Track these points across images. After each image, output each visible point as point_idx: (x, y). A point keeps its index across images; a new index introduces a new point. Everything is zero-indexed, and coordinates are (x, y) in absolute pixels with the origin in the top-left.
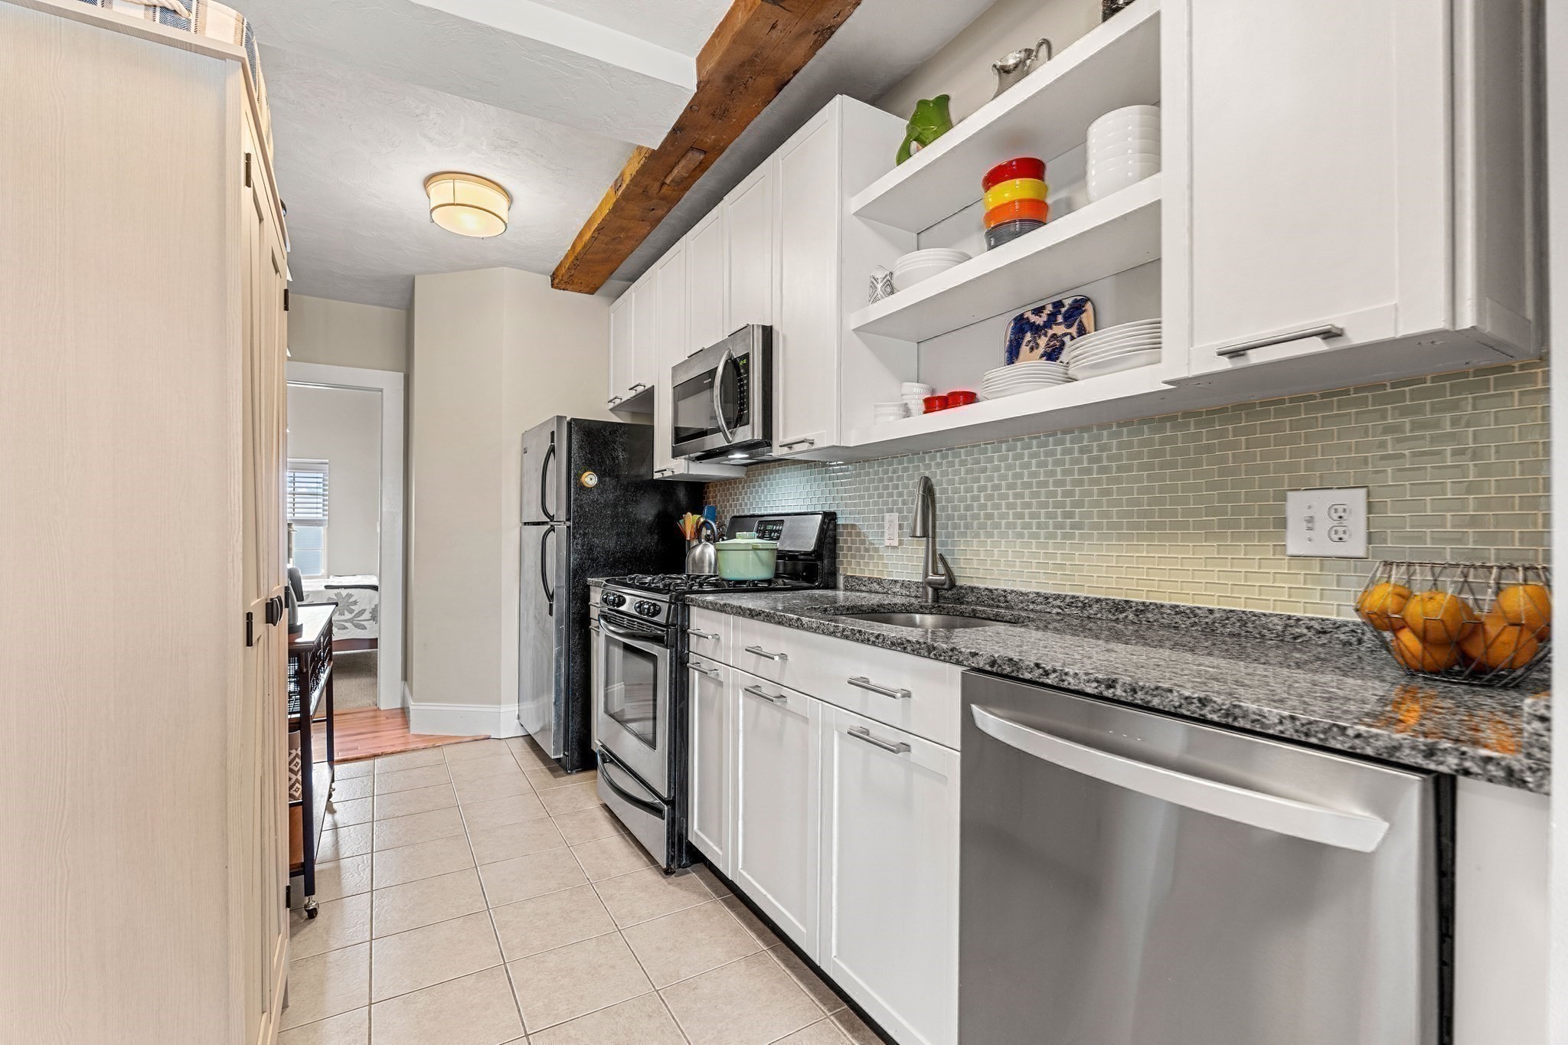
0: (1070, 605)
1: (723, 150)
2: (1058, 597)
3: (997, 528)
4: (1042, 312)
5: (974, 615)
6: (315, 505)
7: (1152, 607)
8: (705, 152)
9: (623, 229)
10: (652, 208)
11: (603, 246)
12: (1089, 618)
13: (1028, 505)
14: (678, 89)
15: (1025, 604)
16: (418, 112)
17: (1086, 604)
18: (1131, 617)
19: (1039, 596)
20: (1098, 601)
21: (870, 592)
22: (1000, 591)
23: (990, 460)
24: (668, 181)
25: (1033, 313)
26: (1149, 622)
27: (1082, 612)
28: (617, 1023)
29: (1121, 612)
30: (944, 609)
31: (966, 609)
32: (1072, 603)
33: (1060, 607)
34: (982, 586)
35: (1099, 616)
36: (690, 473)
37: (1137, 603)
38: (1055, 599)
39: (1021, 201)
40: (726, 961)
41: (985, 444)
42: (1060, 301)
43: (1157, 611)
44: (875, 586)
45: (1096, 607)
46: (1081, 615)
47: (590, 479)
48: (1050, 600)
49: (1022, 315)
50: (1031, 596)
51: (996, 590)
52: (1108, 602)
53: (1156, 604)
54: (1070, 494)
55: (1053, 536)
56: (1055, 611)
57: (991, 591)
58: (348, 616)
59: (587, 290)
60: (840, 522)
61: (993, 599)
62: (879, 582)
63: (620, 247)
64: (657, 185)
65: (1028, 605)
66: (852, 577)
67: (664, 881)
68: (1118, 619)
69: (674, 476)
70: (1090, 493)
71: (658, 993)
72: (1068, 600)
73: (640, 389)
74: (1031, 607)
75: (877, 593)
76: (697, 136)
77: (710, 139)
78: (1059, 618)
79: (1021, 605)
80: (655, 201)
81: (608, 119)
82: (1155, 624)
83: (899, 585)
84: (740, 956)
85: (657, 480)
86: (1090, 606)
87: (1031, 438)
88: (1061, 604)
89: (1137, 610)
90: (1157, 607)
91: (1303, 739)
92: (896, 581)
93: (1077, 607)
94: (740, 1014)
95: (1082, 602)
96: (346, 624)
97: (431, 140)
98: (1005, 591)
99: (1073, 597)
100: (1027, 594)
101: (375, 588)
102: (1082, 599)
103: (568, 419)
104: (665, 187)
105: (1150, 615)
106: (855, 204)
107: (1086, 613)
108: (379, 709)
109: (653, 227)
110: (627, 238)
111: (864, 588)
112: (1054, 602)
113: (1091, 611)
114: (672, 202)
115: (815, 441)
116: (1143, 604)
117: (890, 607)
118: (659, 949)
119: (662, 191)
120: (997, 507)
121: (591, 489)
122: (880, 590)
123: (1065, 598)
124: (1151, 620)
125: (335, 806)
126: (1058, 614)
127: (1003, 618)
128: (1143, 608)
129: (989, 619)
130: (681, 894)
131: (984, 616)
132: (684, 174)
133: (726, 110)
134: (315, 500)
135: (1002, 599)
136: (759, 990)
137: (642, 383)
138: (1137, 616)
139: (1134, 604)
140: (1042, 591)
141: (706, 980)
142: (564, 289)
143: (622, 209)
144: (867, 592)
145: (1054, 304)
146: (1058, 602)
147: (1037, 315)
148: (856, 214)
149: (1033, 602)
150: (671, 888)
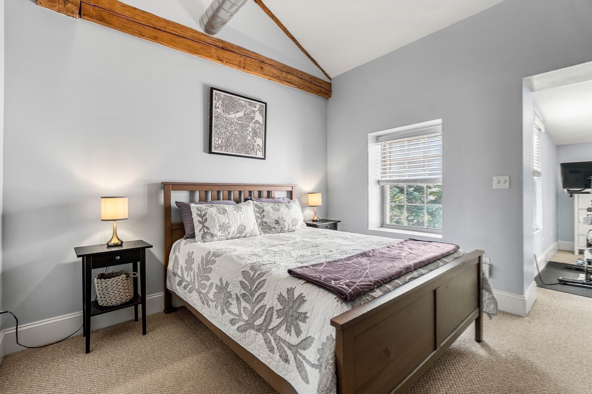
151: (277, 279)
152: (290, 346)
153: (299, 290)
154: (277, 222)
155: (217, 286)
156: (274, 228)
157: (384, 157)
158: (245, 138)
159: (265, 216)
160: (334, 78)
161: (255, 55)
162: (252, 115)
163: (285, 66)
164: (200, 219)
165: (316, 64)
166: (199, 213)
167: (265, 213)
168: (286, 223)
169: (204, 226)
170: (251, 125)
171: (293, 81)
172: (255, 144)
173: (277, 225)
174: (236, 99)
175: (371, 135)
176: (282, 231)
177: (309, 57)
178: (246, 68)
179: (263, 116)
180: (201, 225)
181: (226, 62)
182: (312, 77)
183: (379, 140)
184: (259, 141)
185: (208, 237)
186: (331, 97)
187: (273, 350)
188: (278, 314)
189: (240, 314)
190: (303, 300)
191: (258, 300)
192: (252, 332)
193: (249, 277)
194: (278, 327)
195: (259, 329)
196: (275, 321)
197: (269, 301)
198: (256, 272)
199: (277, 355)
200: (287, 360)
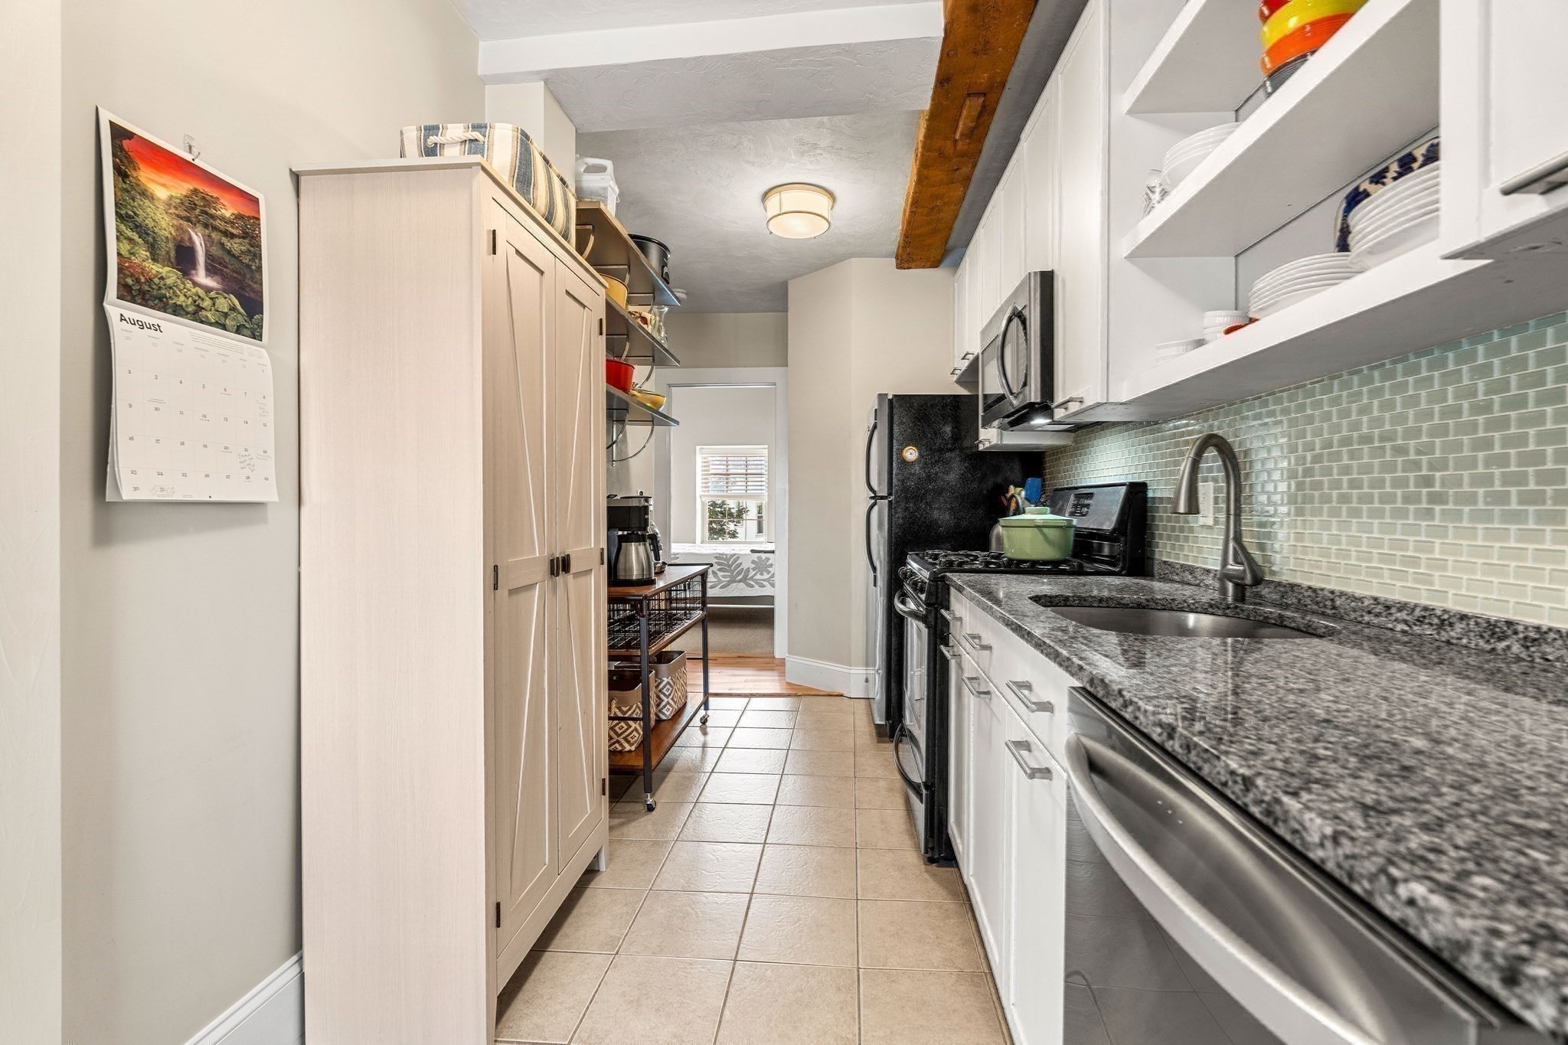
0: (1420, 621)
1: (1003, 84)
2: (1402, 607)
3: (1326, 503)
4: (1385, 177)
5: (1282, 622)
6: (759, 483)
7: (1552, 635)
8: (985, 94)
9: (937, 197)
10: (956, 167)
11: (925, 218)
12: (1448, 642)
13: (1367, 469)
14: (923, 42)
15: (1358, 613)
16: (735, 144)
17: (1445, 621)
18: (1516, 648)
19: (1379, 604)
20: (1463, 617)
21: (1183, 582)
22: (1326, 593)
23: (1318, 405)
24: (957, 136)
25: (1371, 182)
26: (1547, 660)
27: (1439, 633)
28: (808, 982)
29: (1500, 639)
30: (1242, 610)
31: (1271, 613)
32: (1424, 617)
33: (1406, 622)
34: (1306, 583)
35: (1464, 641)
36: (1005, 442)
37: (1526, 628)
38: (1400, 610)
39: (1313, 24)
40: (939, 968)
41: (1312, 384)
42: (1410, 155)
43: (1560, 642)
44: (1189, 577)
45: (1459, 627)
46: (1437, 637)
47: (911, 454)
48: (1393, 610)
49: (1357, 188)
50: (1366, 603)
51: (1322, 590)
52: (1479, 620)
53: (1559, 632)
54: (1429, 449)
55: (1401, 514)
56: (1400, 627)
57: (1314, 591)
58: (766, 576)
59: (929, 264)
60: (1150, 494)
61: (1317, 603)
62: (1191, 570)
63: (942, 215)
64: (949, 143)
65: (1362, 616)
66: (1165, 562)
67: (923, 866)
68: (1493, 649)
69: (991, 447)
70: (1458, 446)
71: (858, 971)
72: (1418, 613)
73: (971, 357)
74: (1367, 618)
75: (1189, 584)
76: (968, 81)
77: (983, 78)
78: (1406, 639)
79: (1353, 616)
80: (955, 160)
81: (871, 96)
82: (1558, 664)
83: (1212, 575)
84: (956, 968)
85: (982, 452)
86: (1451, 625)
87: (1372, 369)
88: (1408, 618)
89: (1526, 638)
90: (1561, 637)
91: (1346, 881)
92: (1208, 571)
93: (1431, 624)
94: (922, 1026)
95: (1439, 617)
96: (765, 583)
97: (753, 164)
98: (1332, 592)
99: (1426, 609)
100: (1360, 599)
101: (773, 552)
102: (1439, 613)
103: (890, 397)
104: (960, 143)
105: (1549, 650)
106: (1125, 101)
107: (1444, 636)
108: (774, 657)
109: (966, 187)
110: (945, 204)
111: (1176, 578)
112: (1399, 615)
113: (1453, 634)
114: (973, 156)
115: (1085, 400)
116: (1538, 629)
117: (1164, 602)
118: (882, 930)
119: (958, 148)
120: (1327, 471)
121: (913, 463)
122: (1192, 581)
123: (1413, 610)
124: (1550, 657)
125: (708, 729)
126: (1404, 632)
127: (1315, 630)
128: (1537, 636)
129: (1298, 630)
130: (932, 884)
131: (1293, 625)
132: (970, 124)
133: (987, 42)
134: (760, 479)
135: (1328, 603)
136: (954, 1011)
137: (971, 351)
138: (1527, 648)
139: (1520, 628)
140: (1382, 595)
141: (909, 977)
142: (908, 268)
143: (927, 178)
144: (1179, 582)
145: (1400, 160)
146: (1403, 615)
147: (1377, 183)
148: (1130, 112)
149: (1369, 612)
150: (926, 876)
151: (746, 555)
152: (764, 580)
153: (764, 556)
175: (698, 448)
187: (752, 586)
188: (754, 569)
189: (720, 580)
190: (768, 559)
191: (735, 569)
192: (735, 584)
193: (722, 559)
194: (755, 575)
195: (740, 581)
196: (752, 573)
197: (745, 566)
198: (726, 555)
199: (757, 587)
200: (764, 586)
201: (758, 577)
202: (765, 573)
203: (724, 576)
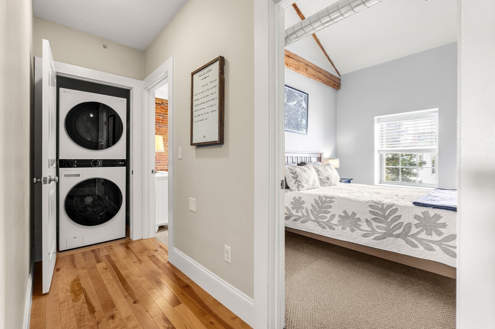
58: (437, 238)
151: (406, 207)
152: (433, 242)
153: (432, 212)
154: (328, 179)
155: (340, 216)
156: (327, 183)
157: (382, 134)
158: (297, 119)
159: (321, 175)
160: (343, 75)
161: (303, 60)
162: (301, 103)
163: (317, 68)
164: (293, 176)
165: (333, 65)
166: (291, 171)
167: (320, 172)
168: (333, 180)
169: (297, 181)
170: (300, 110)
171: (321, 78)
172: (302, 123)
173: (328, 180)
174: (293, 92)
175: (376, 118)
176: (331, 185)
177: (330, 60)
178: (299, 70)
179: (306, 103)
180: (295, 180)
181: (290, 66)
182: (331, 75)
183: (379, 121)
184: (304, 122)
185: (301, 187)
186: (340, 89)
187: (416, 246)
188: (417, 226)
189: (374, 230)
190: (439, 217)
191: (394, 220)
192: (391, 239)
193: (377, 208)
194: (418, 233)
195: (398, 236)
196: (414, 230)
197: (405, 220)
198: (382, 205)
199: (421, 248)
200: (431, 249)
201: (423, 235)
202: (434, 234)
203: (378, 227)
